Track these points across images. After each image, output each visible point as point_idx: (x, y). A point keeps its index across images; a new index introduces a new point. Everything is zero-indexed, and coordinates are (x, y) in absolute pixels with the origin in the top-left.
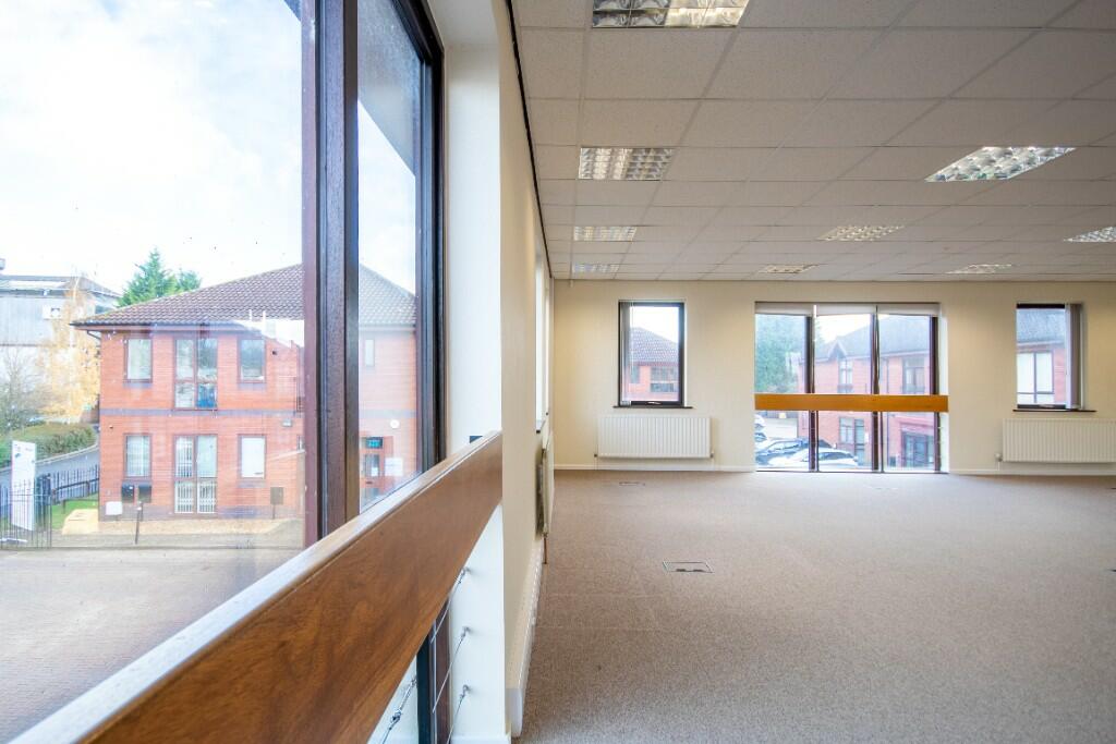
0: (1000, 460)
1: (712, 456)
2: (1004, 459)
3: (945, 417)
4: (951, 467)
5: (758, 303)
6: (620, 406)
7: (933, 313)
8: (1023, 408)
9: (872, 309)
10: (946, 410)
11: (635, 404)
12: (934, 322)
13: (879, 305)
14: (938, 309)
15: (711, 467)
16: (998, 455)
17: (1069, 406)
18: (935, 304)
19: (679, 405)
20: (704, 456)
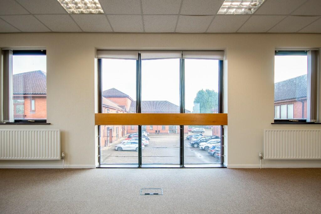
0: (262, 158)
2: (264, 158)
3: (226, 128)
4: (228, 163)
7: (220, 57)
8: (278, 122)
9: (180, 55)
10: (227, 124)
11: (17, 122)
12: (221, 63)
13: (183, 53)
14: (223, 55)
16: (260, 155)
17: (308, 120)
18: (221, 52)
20: (55, 158)
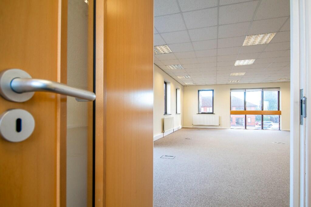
1: (219, 125)
3: (281, 116)
4: (282, 128)
5: (231, 89)
6: (199, 114)
7: (278, 90)
9: (261, 90)
10: (281, 115)
11: (202, 113)
12: (279, 92)
13: (263, 89)
14: (279, 89)
15: (220, 127)
19: (212, 113)
20: (216, 125)
